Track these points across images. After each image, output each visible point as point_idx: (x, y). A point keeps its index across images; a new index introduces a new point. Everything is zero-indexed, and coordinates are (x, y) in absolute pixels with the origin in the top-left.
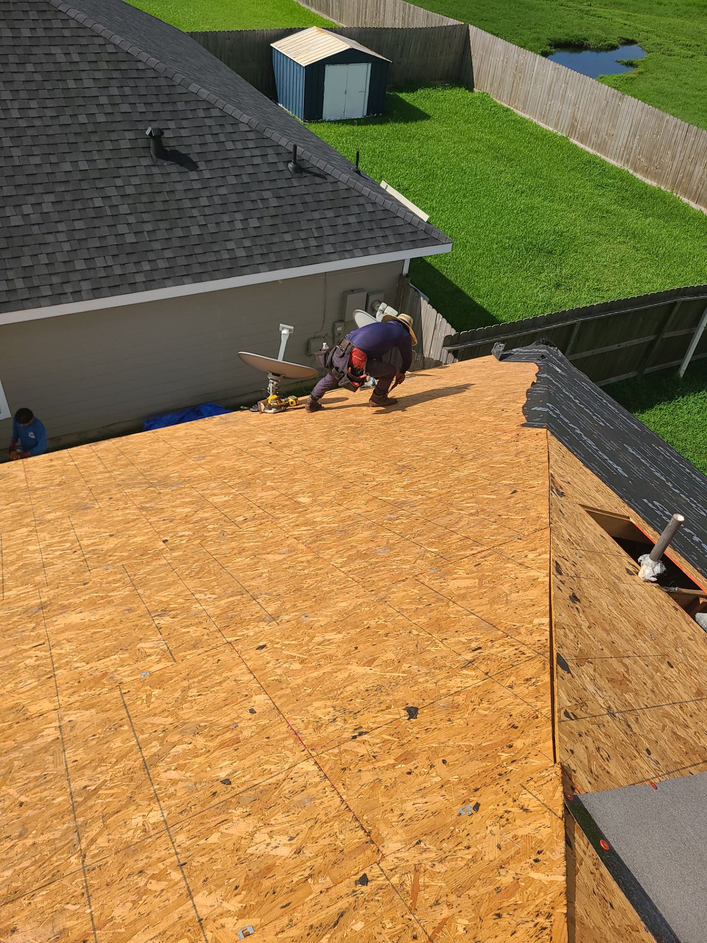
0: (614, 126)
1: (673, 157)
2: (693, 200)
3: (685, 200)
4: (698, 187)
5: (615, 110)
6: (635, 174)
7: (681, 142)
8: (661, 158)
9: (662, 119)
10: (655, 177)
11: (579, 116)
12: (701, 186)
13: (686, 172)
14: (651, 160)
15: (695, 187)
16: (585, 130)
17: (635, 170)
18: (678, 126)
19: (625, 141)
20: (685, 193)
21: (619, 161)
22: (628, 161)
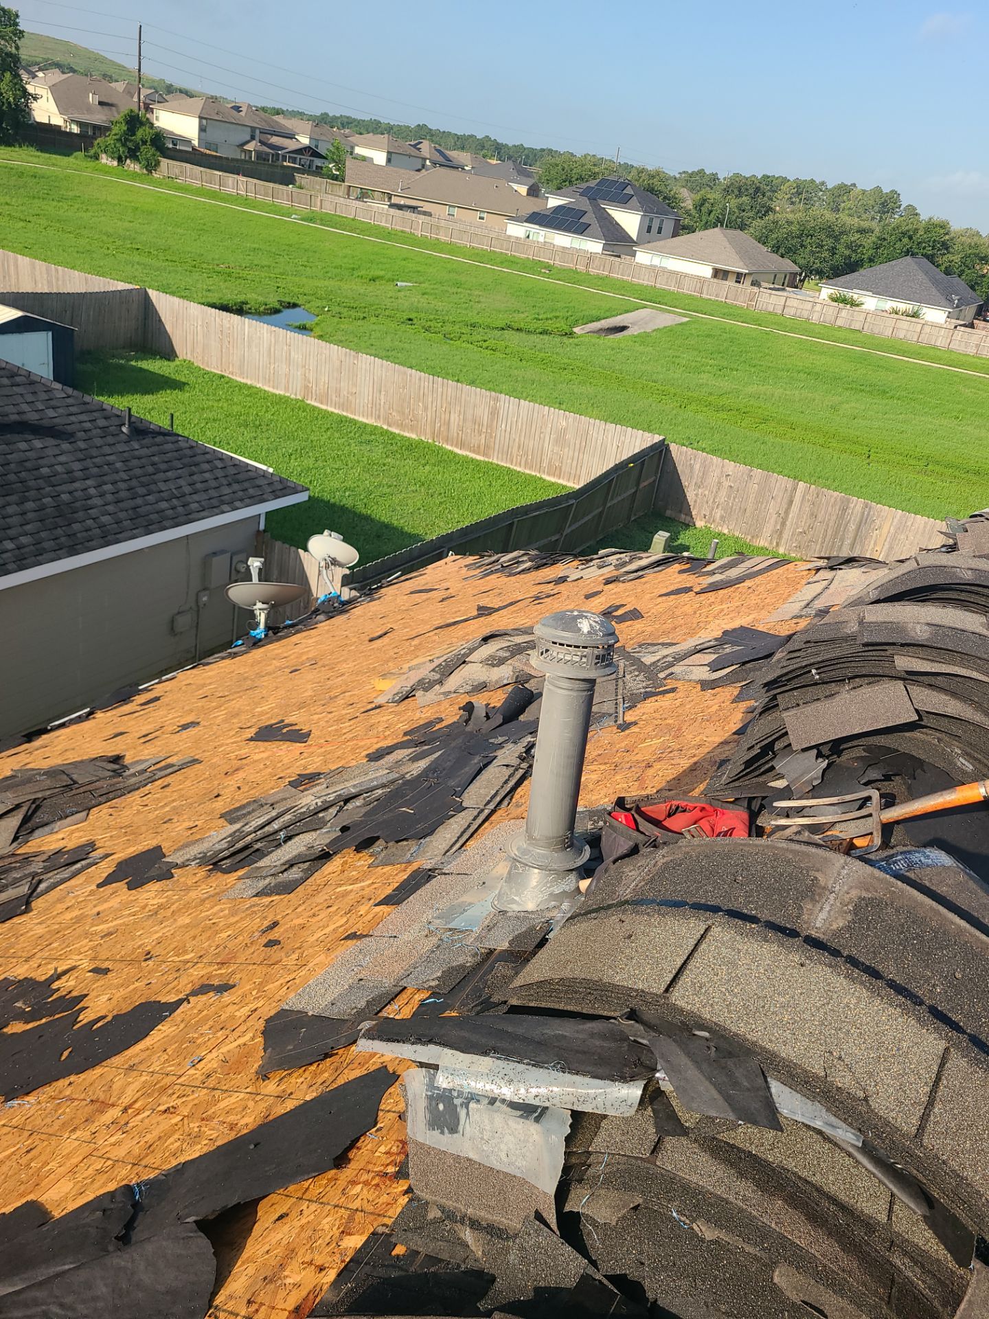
0: (355, 385)
1: (426, 409)
2: (456, 446)
3: (449, 448)
4: (458, 434)
5: (351, 369)
6: (390, 429)
7: (430, 393)
8: (413, 410)
9: (405, 373)
10: (412, 429)
11: (311, 376)
12: (460, 433)
13: (442, 421)
14: (403, 413)
15: (455, 434)
16: (322, 391)
17: (389, 425)
18: (422, 379)
19: (370, 398)
20: (447, 441)
21: (369, 418)
22: (379, 417)
